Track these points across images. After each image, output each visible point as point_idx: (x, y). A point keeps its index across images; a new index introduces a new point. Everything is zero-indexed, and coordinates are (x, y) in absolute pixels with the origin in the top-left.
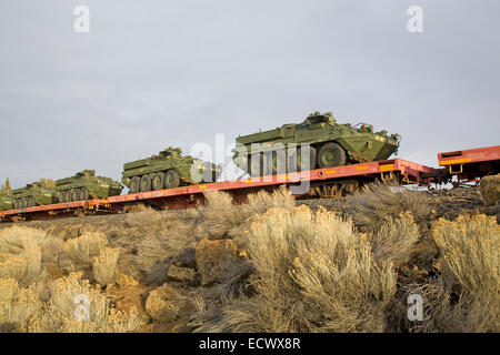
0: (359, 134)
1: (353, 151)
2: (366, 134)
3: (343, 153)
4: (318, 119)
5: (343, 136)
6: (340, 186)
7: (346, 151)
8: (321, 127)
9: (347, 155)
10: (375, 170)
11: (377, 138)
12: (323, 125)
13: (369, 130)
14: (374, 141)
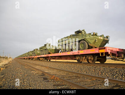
0: (92, 37)
1: (90, 43)
2: (95, 36)
3: (87, 44)
4: (78, 32)
5: (86, 38)
6: (86, 57)
7: (88, 43)
8: (79, 35)
9: (88, 45)
10: (97, 52)
11: (99, 38)
12: (80, 34)
13: (96, 35)
14: (98, 39)
